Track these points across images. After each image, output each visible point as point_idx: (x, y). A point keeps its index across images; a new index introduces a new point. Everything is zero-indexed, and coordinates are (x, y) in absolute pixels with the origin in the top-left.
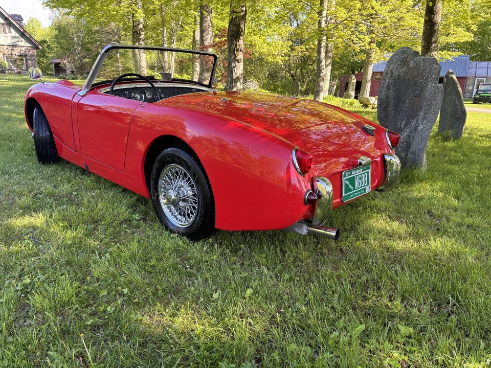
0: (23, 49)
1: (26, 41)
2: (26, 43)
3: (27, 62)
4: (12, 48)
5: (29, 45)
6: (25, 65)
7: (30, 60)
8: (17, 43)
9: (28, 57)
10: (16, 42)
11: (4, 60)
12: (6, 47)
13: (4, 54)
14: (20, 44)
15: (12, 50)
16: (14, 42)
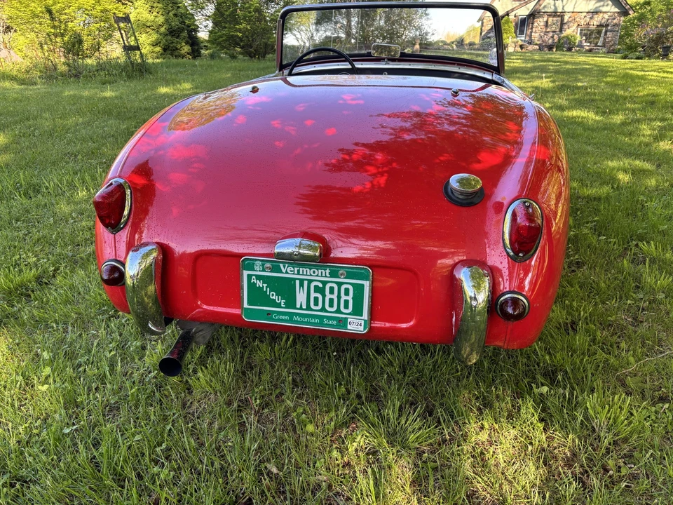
0: (606, 16)
1: (613, 4)
2: (613, 7)
3: (606, 34)
4: (591, 15)
5: (617, 10)
6: (602, 39)
7: (611, 32)
8: (601, 8)
9: (609, 28)
10: (600, 6)
11: (577, 33)
12: (585, 14)
13: (579, 25)
14: (604, 9)
15: (591, 18)
16: (596, 8)
